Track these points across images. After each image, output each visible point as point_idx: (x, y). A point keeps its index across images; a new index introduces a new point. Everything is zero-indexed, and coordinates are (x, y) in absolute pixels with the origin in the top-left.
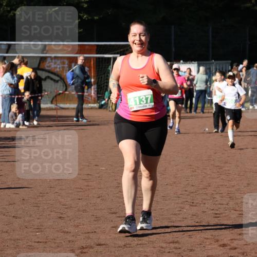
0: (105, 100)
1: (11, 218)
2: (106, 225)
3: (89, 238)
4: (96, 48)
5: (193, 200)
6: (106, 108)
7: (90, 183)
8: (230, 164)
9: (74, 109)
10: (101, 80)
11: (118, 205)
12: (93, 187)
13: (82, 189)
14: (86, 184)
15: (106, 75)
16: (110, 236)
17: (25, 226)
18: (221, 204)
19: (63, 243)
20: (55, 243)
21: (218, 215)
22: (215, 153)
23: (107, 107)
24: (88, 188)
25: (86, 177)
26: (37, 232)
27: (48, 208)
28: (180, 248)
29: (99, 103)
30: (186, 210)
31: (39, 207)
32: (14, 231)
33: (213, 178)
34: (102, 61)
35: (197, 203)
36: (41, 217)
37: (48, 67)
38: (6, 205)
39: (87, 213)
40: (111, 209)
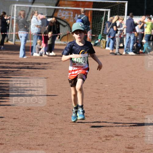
0: (98, 40)
1: (53, 115)
3: (109, 130)
6: (99, 46)
7: (101, 95)
10: (96, 27)
11: (123, 110)
12: (103, 98)
13: (96, 98)
14: (98, 95)
15: (100, 23)
17: (64, 120)
19: (93, 133)
20: (87, 132)
24: (99, 98)
25: (96, 91)
26: (73, 125)
29: (94, 42)
31: (70, 108)
32: (57, 123)
38: (48, 106)
39: (104, 114)
40: (119, 112)
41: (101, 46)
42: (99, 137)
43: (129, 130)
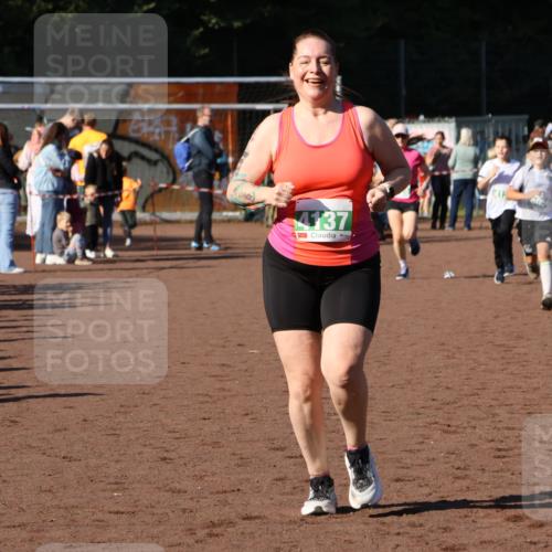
1: (58, 460)
2: (262, 474)
3: (226, 503)
4: (236, 89)
5: (449, 419)
6: (260, 221)
7: (228, 385)
8: (528, 340)
9: (191, 222)
12: (233, 393)
13: (210, 397)
14: (218, 386)
16: (272, 499)
17: (89, 477)
18: (508, 429)
19: (171, 514)
20: (153, 514)
21: (503, 453)
22: (496, 317)
23: (262, 217)
24: (222, 393)
25: (218, 371)
26: (115, 491)
27: (137, 439)
28: (421, 525)
29: (245, 210)
30: (435, 441)
31: (119, 435)
32: (65, 487)
33: (492, 372)
34: (250, 118)
35: (458, 427)
36: (122, 458)
37: (134, 131)
38: (48, 433)
39: (222, 450)
40: (274, 439)
41: (267, 219)
42: (189, 527)
43: (289, 497)
